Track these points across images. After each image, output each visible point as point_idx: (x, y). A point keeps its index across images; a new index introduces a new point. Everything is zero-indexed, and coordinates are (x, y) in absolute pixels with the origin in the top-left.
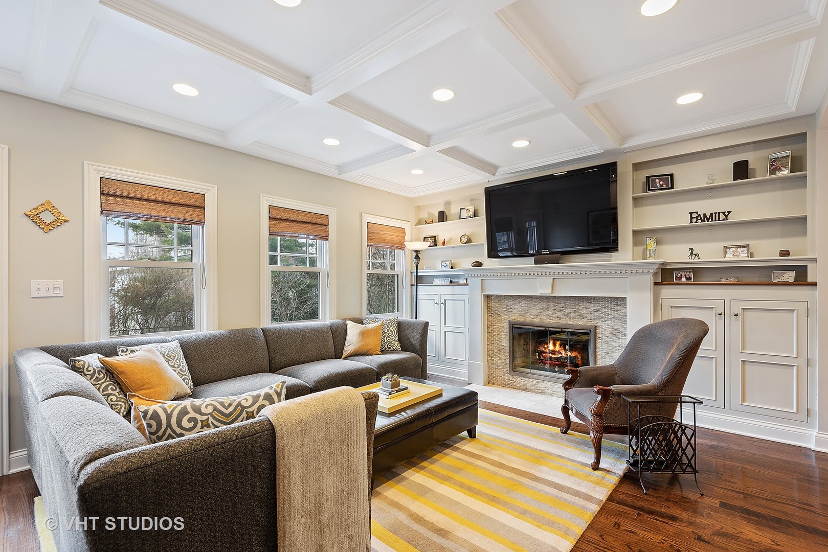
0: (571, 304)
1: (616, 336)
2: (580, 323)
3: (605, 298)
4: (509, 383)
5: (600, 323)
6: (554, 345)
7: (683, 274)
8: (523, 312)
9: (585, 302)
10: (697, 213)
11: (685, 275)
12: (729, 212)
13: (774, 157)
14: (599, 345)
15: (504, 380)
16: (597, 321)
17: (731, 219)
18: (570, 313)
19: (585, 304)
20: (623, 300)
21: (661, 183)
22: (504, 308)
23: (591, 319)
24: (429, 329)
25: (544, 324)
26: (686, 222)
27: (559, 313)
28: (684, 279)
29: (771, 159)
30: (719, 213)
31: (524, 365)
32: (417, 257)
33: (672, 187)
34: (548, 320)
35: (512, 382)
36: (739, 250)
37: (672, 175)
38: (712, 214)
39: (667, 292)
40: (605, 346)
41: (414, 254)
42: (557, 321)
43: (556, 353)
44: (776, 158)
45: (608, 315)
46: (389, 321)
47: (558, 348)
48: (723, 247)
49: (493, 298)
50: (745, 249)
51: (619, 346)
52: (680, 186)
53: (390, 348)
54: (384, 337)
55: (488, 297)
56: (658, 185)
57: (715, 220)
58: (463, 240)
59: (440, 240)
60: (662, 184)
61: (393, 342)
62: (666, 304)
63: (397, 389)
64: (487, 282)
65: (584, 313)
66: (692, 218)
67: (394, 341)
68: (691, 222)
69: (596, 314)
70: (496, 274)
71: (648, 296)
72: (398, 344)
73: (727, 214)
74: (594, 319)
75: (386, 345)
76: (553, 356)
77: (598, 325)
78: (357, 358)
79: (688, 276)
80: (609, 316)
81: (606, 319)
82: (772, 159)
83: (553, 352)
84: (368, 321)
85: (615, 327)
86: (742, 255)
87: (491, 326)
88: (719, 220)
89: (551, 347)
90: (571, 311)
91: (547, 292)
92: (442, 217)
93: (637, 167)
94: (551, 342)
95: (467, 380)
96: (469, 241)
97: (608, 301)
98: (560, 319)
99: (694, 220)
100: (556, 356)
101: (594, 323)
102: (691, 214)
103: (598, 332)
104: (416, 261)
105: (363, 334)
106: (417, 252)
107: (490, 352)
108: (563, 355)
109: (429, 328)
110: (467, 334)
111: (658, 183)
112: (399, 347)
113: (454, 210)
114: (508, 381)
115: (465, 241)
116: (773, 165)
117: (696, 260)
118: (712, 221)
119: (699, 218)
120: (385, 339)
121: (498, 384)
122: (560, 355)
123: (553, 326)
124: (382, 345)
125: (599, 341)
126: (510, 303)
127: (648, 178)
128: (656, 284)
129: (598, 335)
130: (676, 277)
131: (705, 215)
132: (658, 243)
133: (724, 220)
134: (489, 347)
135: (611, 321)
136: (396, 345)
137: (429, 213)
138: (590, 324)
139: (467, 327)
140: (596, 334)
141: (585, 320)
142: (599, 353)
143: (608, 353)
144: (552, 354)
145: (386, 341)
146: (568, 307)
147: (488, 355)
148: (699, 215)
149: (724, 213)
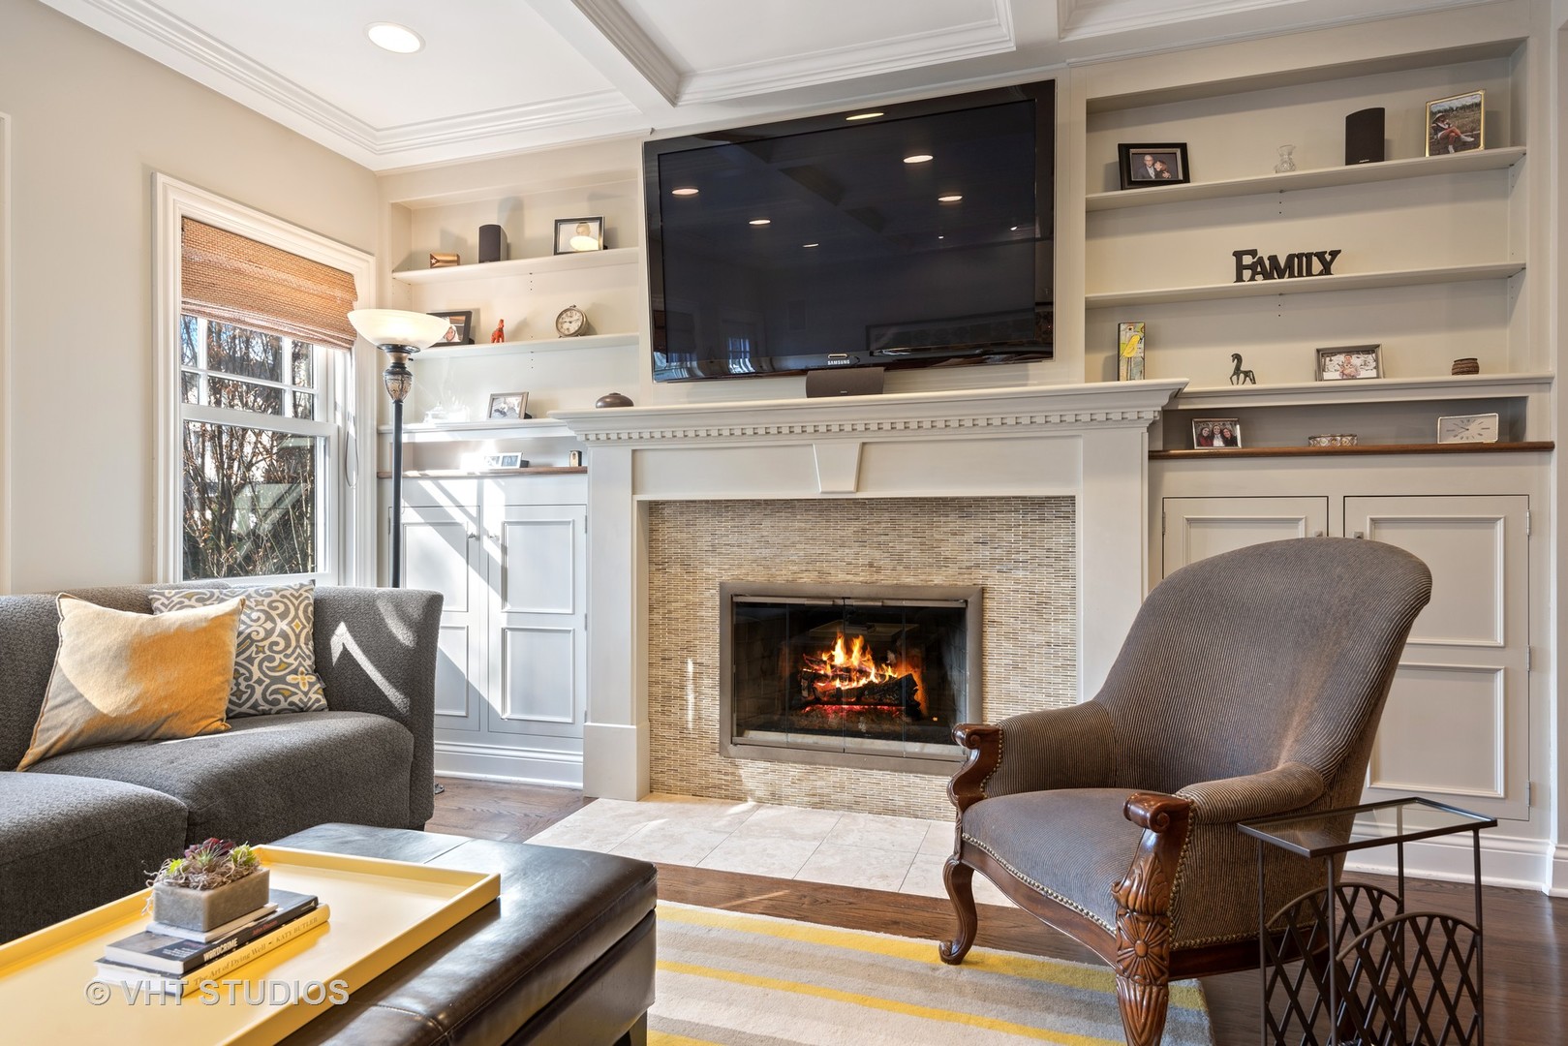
0: (908, 523)
1: (1040, 615)
2: (938, 579)
3: (1007, 499)
4: (717, 782)
5: (994, 581)
6: (849, 651)
7: (1217, 429)
8: (765, 552)
9: (952, 516)
10: (1253, 253)
11: (1222, 432)
12: (1334, 254)
13: (1441, 109)
14: (990, 643)
15: (705, 774)
16: (985, 573)
17: (1340, 271)
18: (908, 551)
19: (953, 522)
20: (1064, 506)
21: (1158, 166)
22: (705, 542)
23: (968, 568)
24: (441, 625)
25: (830, 590)
26: (1223, 278)
27: (877, 554)
28: (1218, 443)
29: (1433, 114)
30: (1309, 256)
31: (762, 719)
32: (399, 369)
33: (1186, 179)
34: (842, 577)
35: (729, 778)
36: (1356, 360)
37: (1183, 147)
38: (1291, 258)
39: (1180, 477)
40: (1008, 646)
41: (390, 360)
42: (868, 578)
43: (854, 675)
44: (1446, 111)
45: (1018, 553)
46: (276, 597)
47: (856, 660)
48: (1314, 354)
49: (667, 511)
50: (1370, 358)
51: (1048, 644)
52: (1206, 173)
53: (276, 702)
54: (250, 659)
55: (652, 511)
56: (1151, 172)
57: (1300, 275)
58: (566, 326)
59: (487, 323)
60: (1162, 171)
61: (289, 678)
62: (1177, 513)
63: (247, 922)
64: (650, 460)
65: (947, 549)
66: (1240, 268)
67: (295, 672)
68: (1239, 278)
69: (984, 553)
70: (680, 431)
71: (1135, 489)
72: (311, 685)
73: (1328, 257)
74: (977, 566)
75: (259, 690)
76: (845, 686)
77: (989, 583)
78: (99, 757)
79: (1228, 435)
80: (1021, 557)
81: (1012, 565)
82: (1436, 113)
83: (846, 673)
84: (176, 599)
85: (1037, 589)
86: (1363, 374)
87: (663, 602)
88: (1311, 275)
89: (839, 656)
90: (908, 543)
91: (844, 486)
92: (493, 245)
93: (1099, 113)
94: (840, 643)
95: (580, 785)
96: (586, 330)
97: (1016, 511)
98: (879, 570)
99: (1247, 274)
100: (854, 685)
101: (978, 577)
102: (1238, 255)
103: (989, 604)
104: (396, 385)
105: (141, 654)
106: (398, 349)
107: (658, 690)
108: (872, 678)
109: (444, 620)
110: (582, 635)
111: (1152, 167)
112: (316, 696)
113: (536, 226)
114: (715, 779)
115: (574, 327)
116: (1437, 129)
117: (1248, 386)
118: (1291, 275)
119: (1259, 269)
120: (255, 669)
121: (684, 791)
122: (863, 681)
123: (857, 592)
124: (238, 693)
125: (991, 633)
126: (724, 526)
127: (1124, 149)
128: (1153, 456)
129: (989, 615)
130: (1200, 435)
131: (1273, 259)
132: (1149, 341)
133: (1321, 274)
134: (654, 672)
135: (1025, 569)
136: (307, 688)
137: (444, 234)
138: (964, 581)
139: (582, 610)
140: (981, 610)
141: (952, 570)
142: (991, 669)
143: (1016, 667)
144: (842, 679)
145: (257, 674)
146: (904, 532)
147: (652, 697)
148: (1261, 261)
149: (1320, 256)
